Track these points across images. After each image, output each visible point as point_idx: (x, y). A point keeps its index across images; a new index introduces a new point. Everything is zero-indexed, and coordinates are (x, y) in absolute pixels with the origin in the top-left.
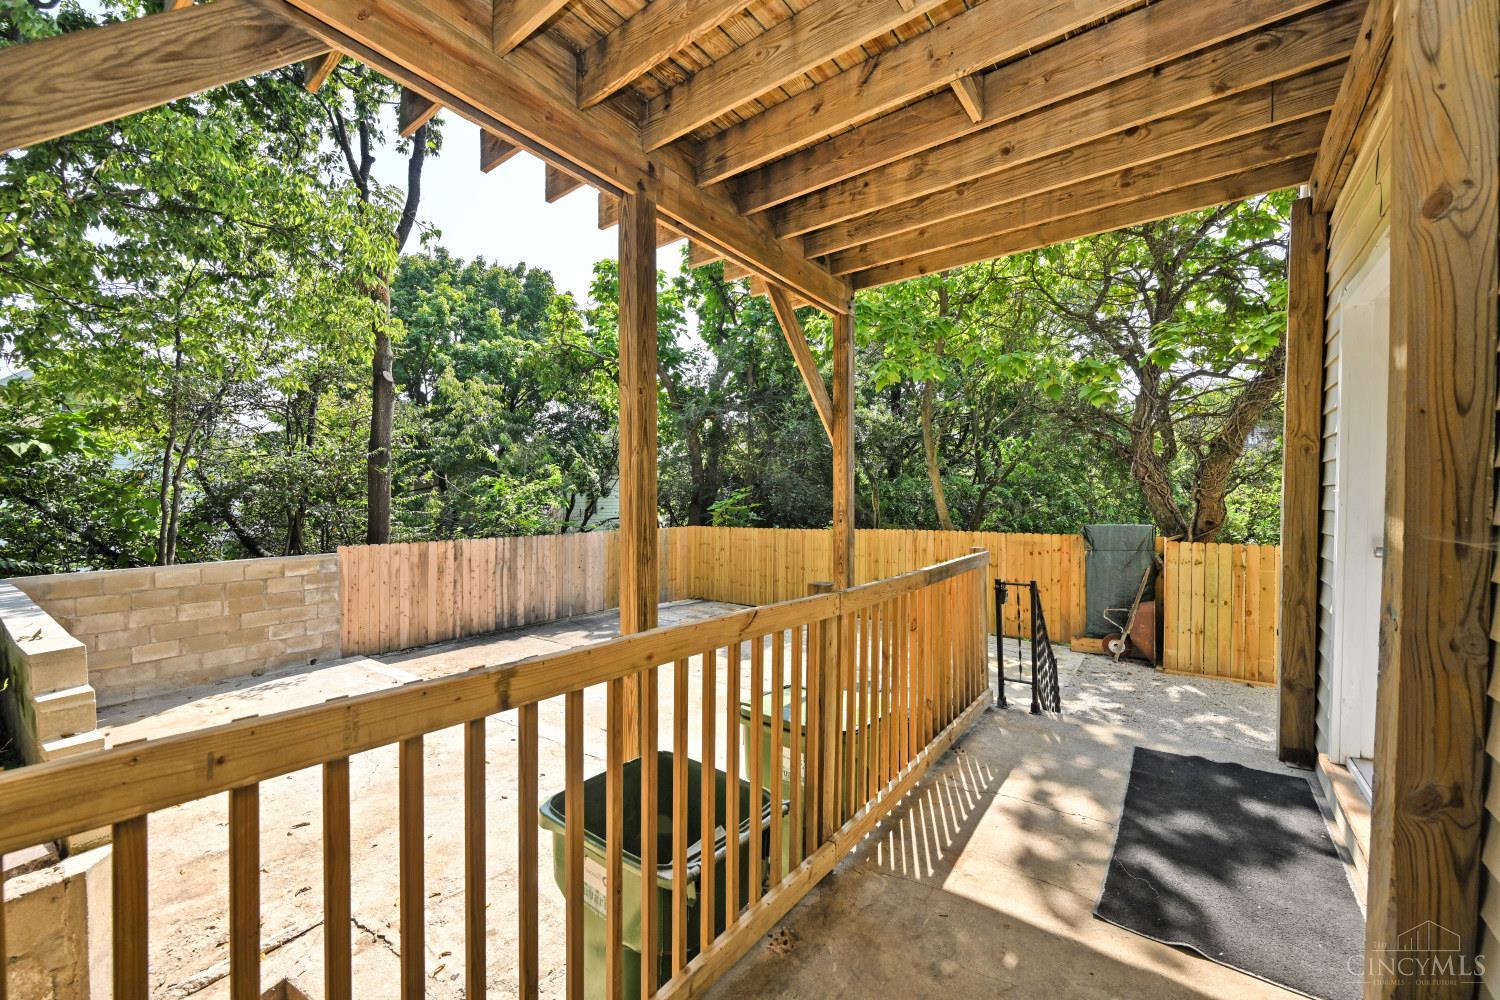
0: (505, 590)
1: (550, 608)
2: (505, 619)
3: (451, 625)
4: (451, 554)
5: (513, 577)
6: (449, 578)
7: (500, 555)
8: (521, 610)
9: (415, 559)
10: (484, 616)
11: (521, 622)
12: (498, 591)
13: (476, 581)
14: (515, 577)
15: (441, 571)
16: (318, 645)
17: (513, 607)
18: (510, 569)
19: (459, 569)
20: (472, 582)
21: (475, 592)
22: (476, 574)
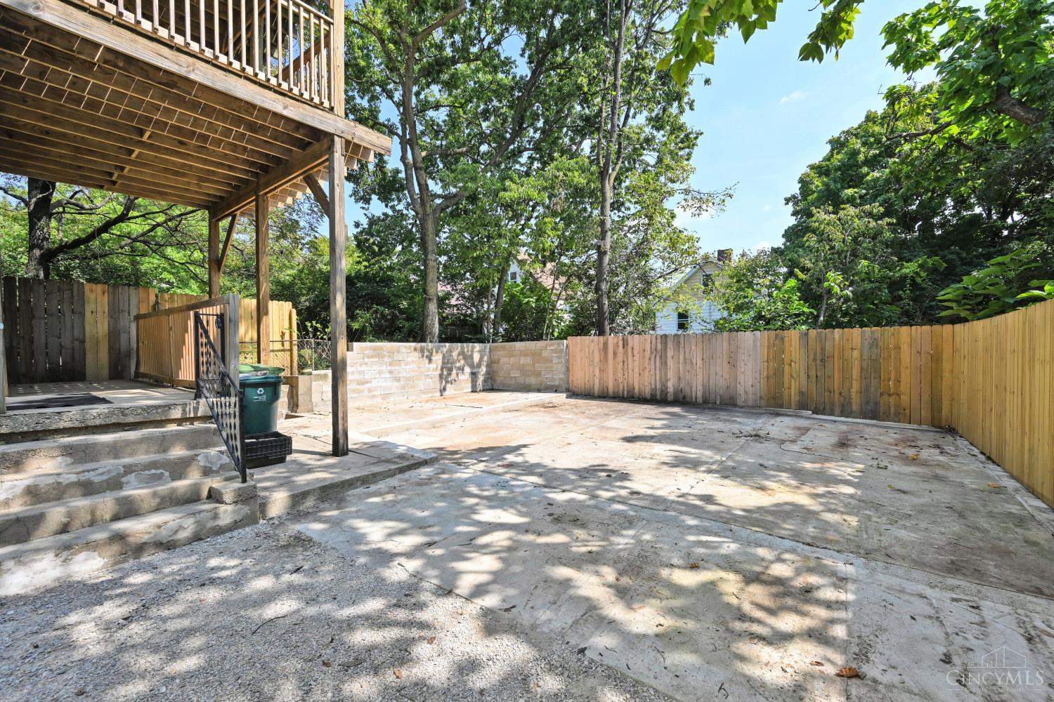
0: (658, 372)
1: (697, 391)
2: (658, 393)
3: (621, 388)
4: (621, 343)
5: (664, 363)
6: (620, 358)
7: (654, 347)
8: (671, 389)
9: (601, 346)
10: (642, 387)
11: (670, 398)
12: (652, 372)
13: (636, 363)
14: (666, 363)
15: (615, 354)
16: (557, 383)
17: (664, 385)
18: (661, 357)
19: (626, 353)
20: (635, 364)
21: (636, 370)
22: (637, 358)
